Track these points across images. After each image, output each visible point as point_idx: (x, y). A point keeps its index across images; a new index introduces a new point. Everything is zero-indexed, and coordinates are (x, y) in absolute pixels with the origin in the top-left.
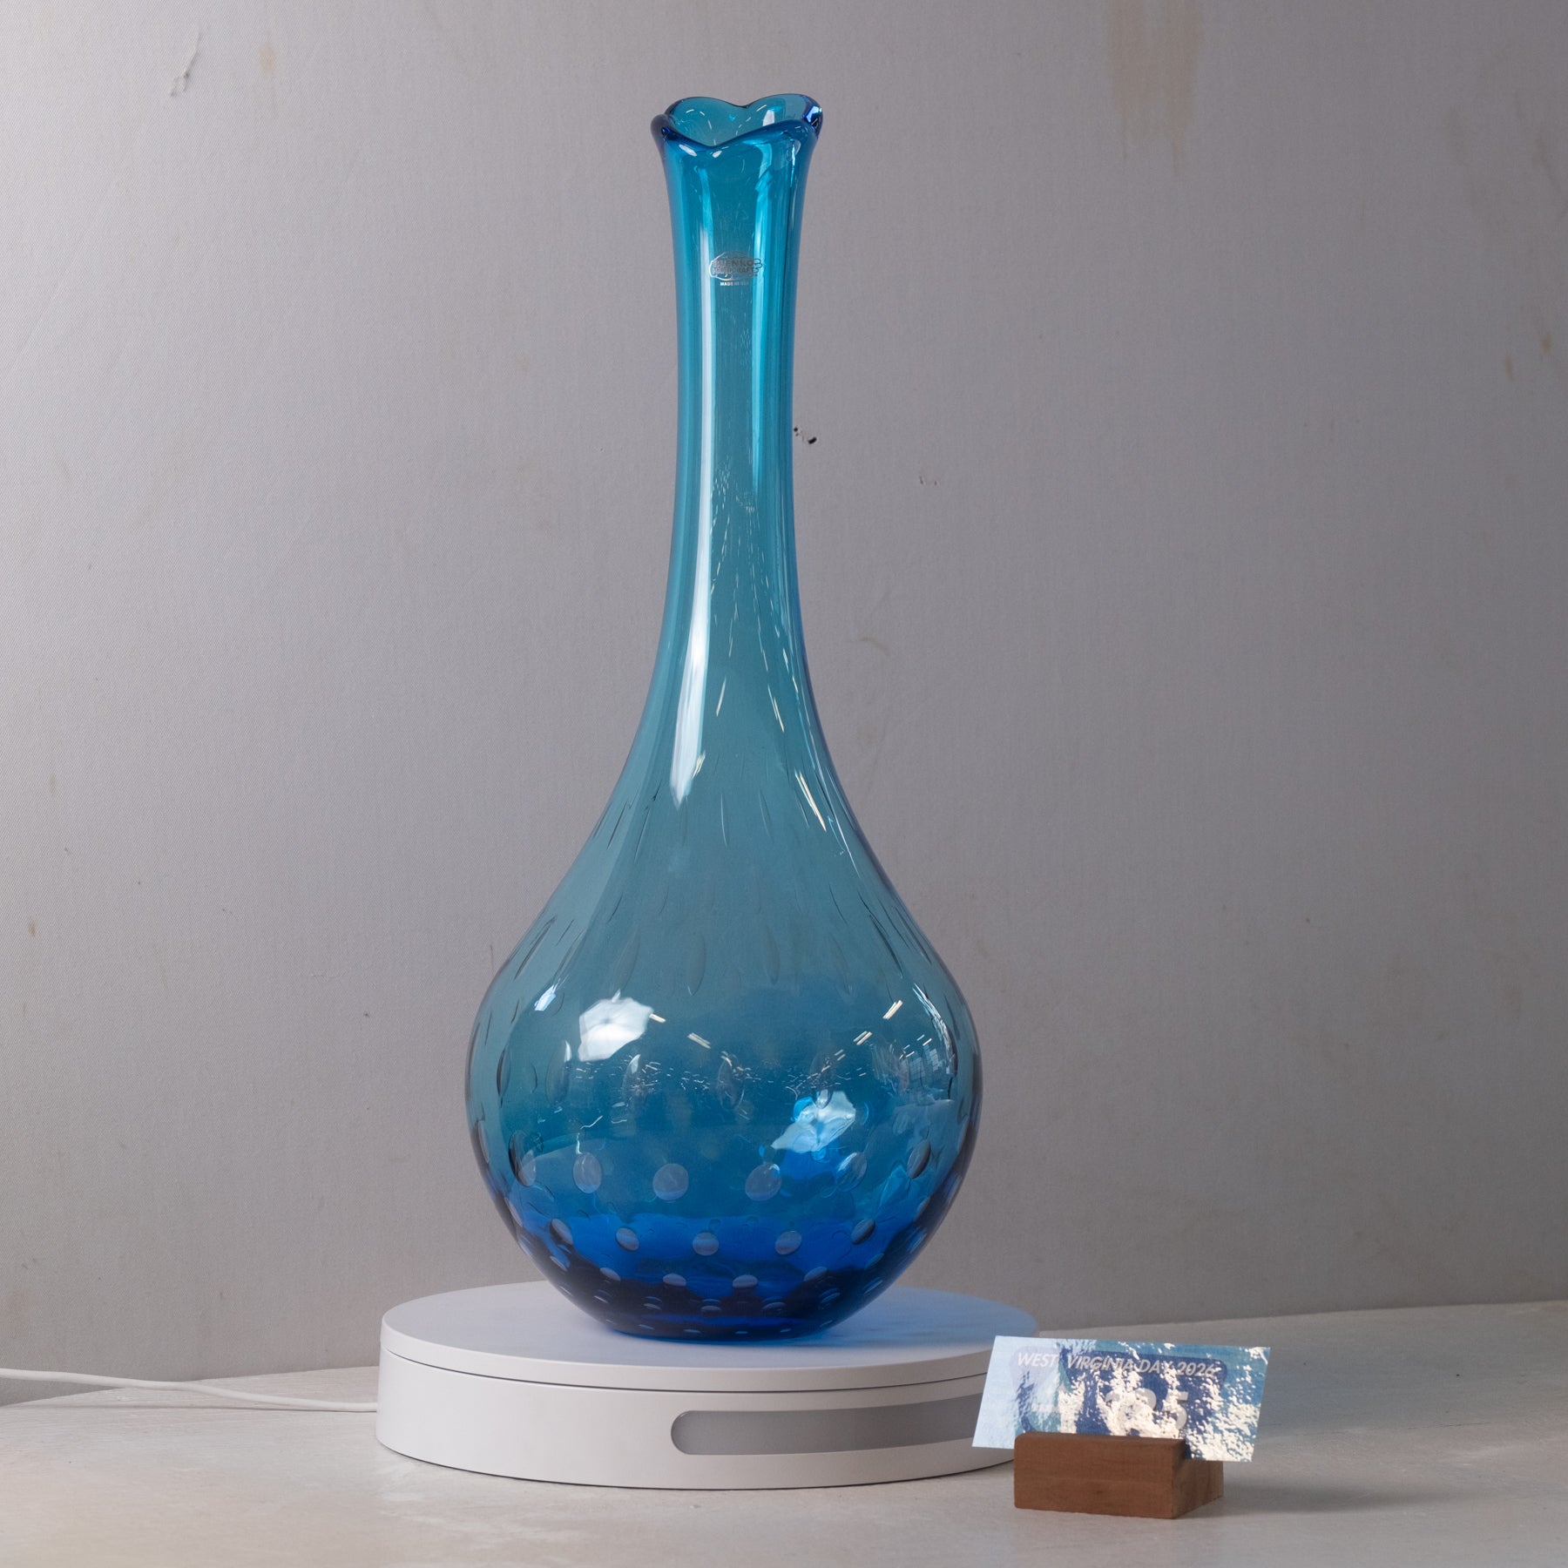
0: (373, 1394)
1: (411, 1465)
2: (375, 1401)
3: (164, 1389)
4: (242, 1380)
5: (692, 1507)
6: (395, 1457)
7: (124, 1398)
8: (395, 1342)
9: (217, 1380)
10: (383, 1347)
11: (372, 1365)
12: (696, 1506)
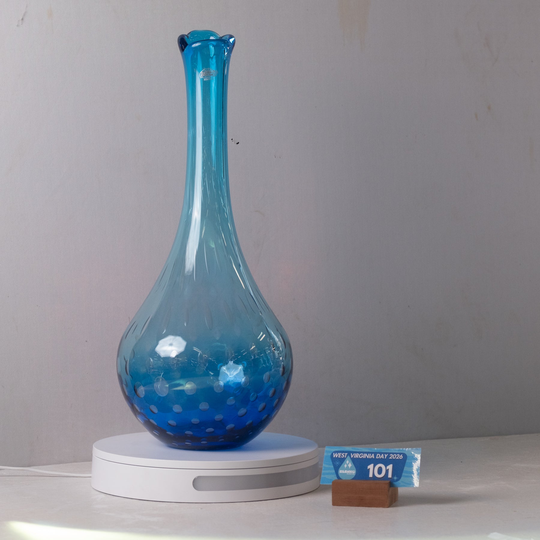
0: (90, 471)
1: (103, 495)
2: (91, 473)
3: (18, 470)
4: (44, 466)
5: (200, 509)
6: (98, 493)
7: (4, 473)
8: (98, 453)
9: (36, 467)
10: (93, 455)
11: (89, 461)
12: (201, 509)
